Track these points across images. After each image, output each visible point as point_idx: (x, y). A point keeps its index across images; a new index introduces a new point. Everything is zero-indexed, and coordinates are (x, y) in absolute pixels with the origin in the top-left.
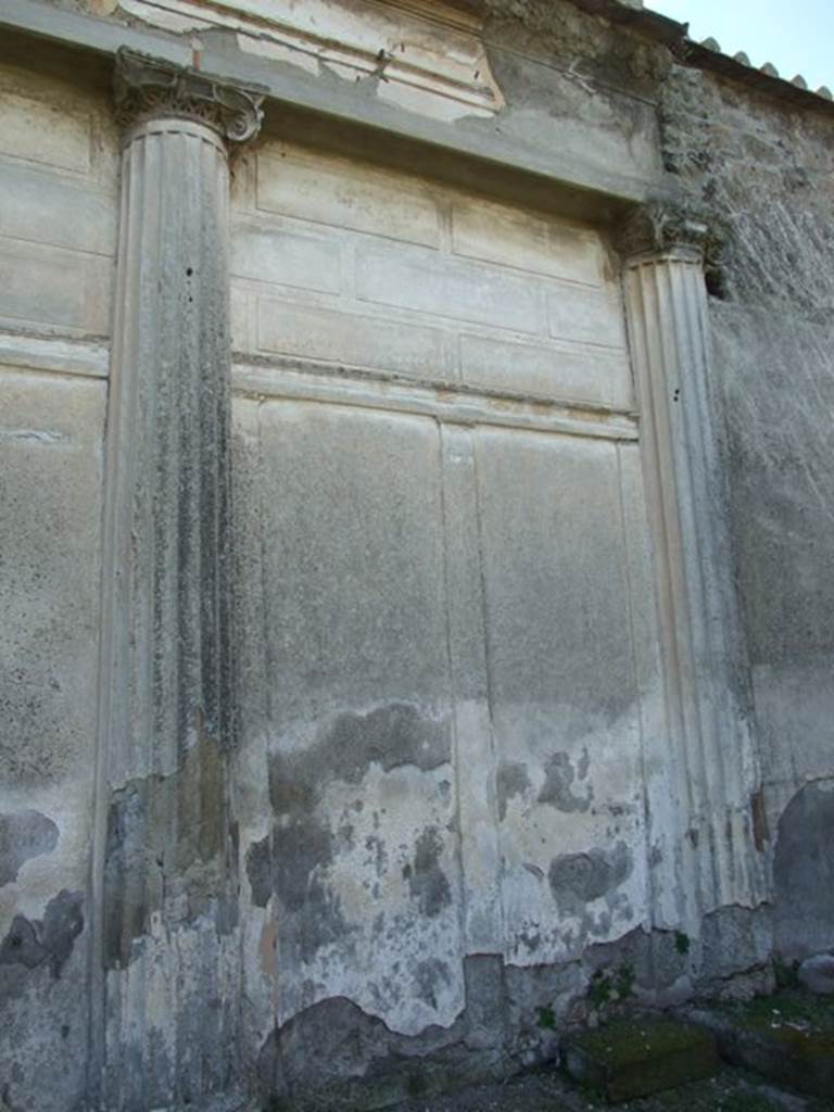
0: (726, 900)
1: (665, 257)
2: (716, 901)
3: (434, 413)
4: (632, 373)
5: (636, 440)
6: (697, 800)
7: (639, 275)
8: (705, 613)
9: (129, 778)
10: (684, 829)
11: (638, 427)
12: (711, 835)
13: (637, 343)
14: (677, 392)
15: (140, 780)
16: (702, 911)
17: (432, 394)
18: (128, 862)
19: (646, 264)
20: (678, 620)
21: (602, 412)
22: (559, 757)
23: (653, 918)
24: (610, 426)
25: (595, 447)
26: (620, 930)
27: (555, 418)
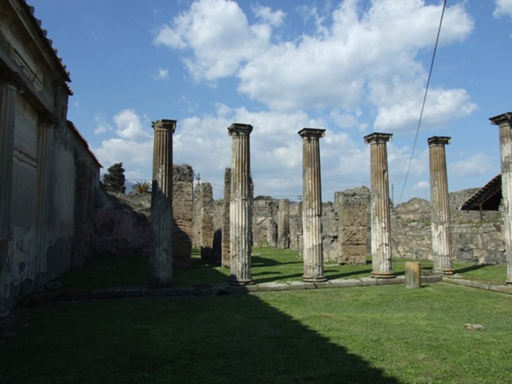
1: (50, 126)
4: (38, 152)
5: (36, 167)
7: (44, 127)
10: (34, 257)
11: (37, 164)
16: (36, 274)
17: (19, 153)
19: (46, 126)
21: (34, 160)
22: (22, 240)
23: (28, 276)
24: (34, 163)
25: (32, 168)
26: (24, 278)
27: (29, 161)
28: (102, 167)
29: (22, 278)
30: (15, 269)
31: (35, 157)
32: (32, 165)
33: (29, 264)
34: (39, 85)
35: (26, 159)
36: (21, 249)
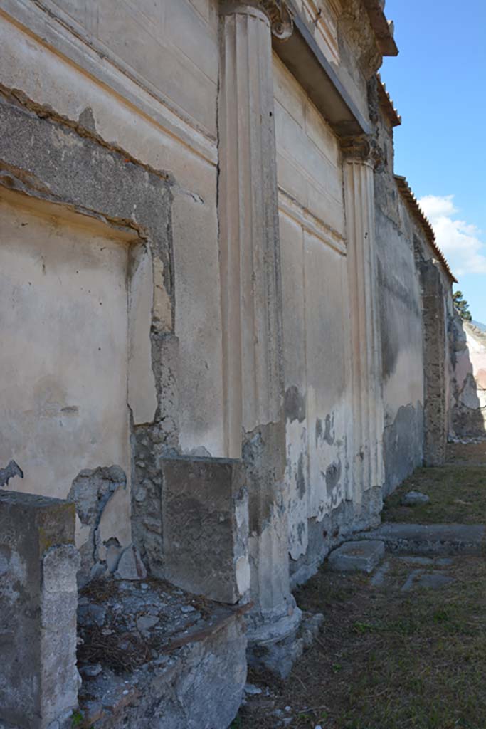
0: (373, 484)
1: (365, 163)
2: (370, 485)
3: (302, 223)
4: (345, 218)
5: (345, 255)
6: (364, 438)
7: (352, 167)
8: (373, 347)
9: (257, 425)
10: (357, 452)
11: (346, 248)
12: (369, 455)
13: (349, 204)
14: (366, 234)
15: (263, 426)
16: (362, 489)
17: (301, 211)
18: (260, 474)
19: (357, 164)
20: (361, 349)
21: (339, 237)
22: (328, 417)
23: (346, 495)
24: (340, 245)
25: (338, 256)
26: (339, 502)
27: (329, 237)
28: (456, 282)
29: (334, 502)
30: (317, 483)
31: (340, 232)
32: (337, 250)
33: (347, 467)
34: (327, 42)
35: (319, 229)
36: (328, 439)
